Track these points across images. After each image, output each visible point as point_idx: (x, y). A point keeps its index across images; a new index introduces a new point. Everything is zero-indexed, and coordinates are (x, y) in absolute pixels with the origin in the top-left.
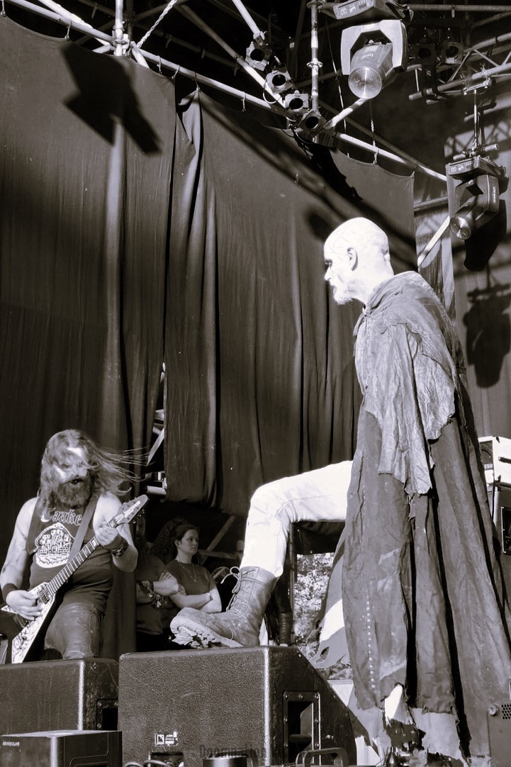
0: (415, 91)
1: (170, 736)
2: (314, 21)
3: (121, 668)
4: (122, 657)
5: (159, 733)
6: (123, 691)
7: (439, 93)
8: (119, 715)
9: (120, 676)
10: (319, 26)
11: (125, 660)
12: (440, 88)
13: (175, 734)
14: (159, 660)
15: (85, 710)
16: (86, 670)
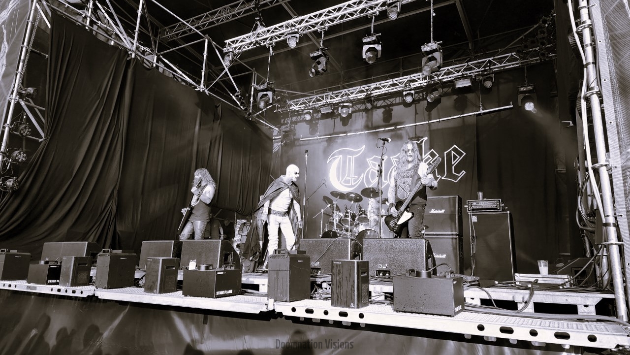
2: (252, 89)
15: (173, 253)
16: (174, 243)
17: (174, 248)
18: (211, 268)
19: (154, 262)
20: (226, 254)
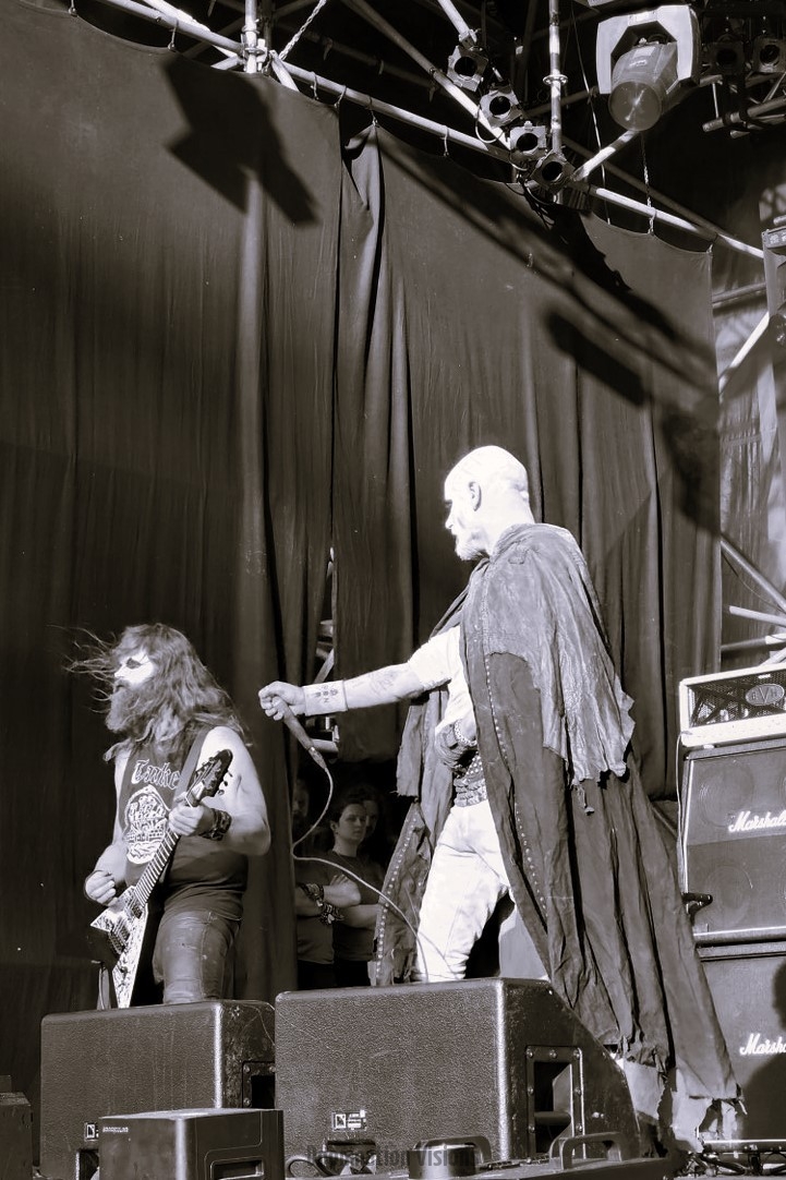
0: (714, 118)
1: (354, 1115)
2: (553, 11)
3: (279, 1015)
4: (279, 997)
5: (337, 1112)
6: (282, 1049)
7: (750, 120)
8: (277, 1085)
9: (277, 1026)
10: (560, 19)
11: (284, 1002)
12: (752, 112)
13: (363, 1114)
14: (336, 1002)
15: (225, 1079)
16: (225, 1017)
17: (226, 1048)
18: (481, 1161)
19: (144, 1143)
20: (538, 1065)
